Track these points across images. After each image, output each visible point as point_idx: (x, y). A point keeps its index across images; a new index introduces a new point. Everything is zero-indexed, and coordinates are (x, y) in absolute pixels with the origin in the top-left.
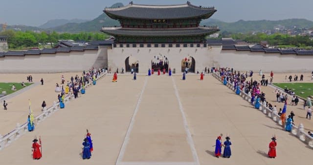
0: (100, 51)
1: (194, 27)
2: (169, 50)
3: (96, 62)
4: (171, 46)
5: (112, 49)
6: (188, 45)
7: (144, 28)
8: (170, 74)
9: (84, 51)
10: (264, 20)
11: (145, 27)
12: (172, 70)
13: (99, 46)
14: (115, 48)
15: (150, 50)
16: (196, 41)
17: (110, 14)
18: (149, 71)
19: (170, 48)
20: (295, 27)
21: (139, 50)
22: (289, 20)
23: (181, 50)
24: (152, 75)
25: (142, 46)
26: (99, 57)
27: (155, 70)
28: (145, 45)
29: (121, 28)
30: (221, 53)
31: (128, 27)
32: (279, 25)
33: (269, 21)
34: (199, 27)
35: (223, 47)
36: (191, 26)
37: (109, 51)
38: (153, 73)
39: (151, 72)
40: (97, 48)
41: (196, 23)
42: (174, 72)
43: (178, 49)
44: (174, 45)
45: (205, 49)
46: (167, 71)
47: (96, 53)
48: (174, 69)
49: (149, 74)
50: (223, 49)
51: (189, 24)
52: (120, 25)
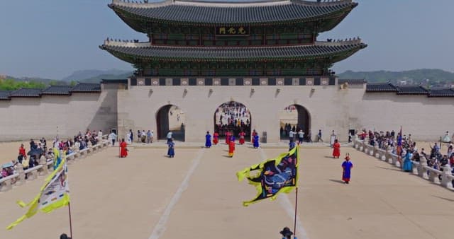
0: (104, 94)
1: (305, 43)
2: (253, 91)
3: (95, 119)
4: (256, 83)
5: (127, 88)
6: (294, 80)
7: (198, 45)
8: (256, 145)
9: (70, 94)
10: (382, 72)
11: (201, 43)
12: (260, 135)
13: (102, 86)
14: (135, 87)
15: (211, 91)
16: (311, 72)
17: (124, 12)
18: (208, 137)
19: (254, 87)
20: (428, 80)
21: (186, 92)
22: (418, 70)
23: (278, 91)
24: (213, 146)
25: (193, 83)
26: (101, 108)
27: (221, 137)
28: (201, 81)
29: (149, 45)
30: (363, 99)
31: (165, 44)
32: (405, 78)
33: (389, 72)
34: (316, 44)
35: (368, 86)
36: (300, 41)
37: (121, 94)
38: (216, 142)
39: (212, 139)
40: (100, 88)
41: (309, 36)
42: (264, 140)
43: (273, 88)
44: (264, 81)
45: (331, 88)
46: (247, 137)
47: (97, 100)
48: (265, 134)
49: (208, 144)
50: (367, 91)
51: (296, 37)
52: (148, 39)
